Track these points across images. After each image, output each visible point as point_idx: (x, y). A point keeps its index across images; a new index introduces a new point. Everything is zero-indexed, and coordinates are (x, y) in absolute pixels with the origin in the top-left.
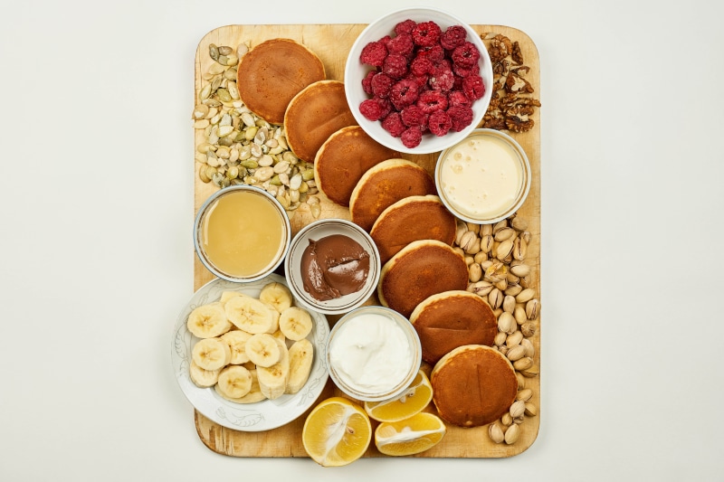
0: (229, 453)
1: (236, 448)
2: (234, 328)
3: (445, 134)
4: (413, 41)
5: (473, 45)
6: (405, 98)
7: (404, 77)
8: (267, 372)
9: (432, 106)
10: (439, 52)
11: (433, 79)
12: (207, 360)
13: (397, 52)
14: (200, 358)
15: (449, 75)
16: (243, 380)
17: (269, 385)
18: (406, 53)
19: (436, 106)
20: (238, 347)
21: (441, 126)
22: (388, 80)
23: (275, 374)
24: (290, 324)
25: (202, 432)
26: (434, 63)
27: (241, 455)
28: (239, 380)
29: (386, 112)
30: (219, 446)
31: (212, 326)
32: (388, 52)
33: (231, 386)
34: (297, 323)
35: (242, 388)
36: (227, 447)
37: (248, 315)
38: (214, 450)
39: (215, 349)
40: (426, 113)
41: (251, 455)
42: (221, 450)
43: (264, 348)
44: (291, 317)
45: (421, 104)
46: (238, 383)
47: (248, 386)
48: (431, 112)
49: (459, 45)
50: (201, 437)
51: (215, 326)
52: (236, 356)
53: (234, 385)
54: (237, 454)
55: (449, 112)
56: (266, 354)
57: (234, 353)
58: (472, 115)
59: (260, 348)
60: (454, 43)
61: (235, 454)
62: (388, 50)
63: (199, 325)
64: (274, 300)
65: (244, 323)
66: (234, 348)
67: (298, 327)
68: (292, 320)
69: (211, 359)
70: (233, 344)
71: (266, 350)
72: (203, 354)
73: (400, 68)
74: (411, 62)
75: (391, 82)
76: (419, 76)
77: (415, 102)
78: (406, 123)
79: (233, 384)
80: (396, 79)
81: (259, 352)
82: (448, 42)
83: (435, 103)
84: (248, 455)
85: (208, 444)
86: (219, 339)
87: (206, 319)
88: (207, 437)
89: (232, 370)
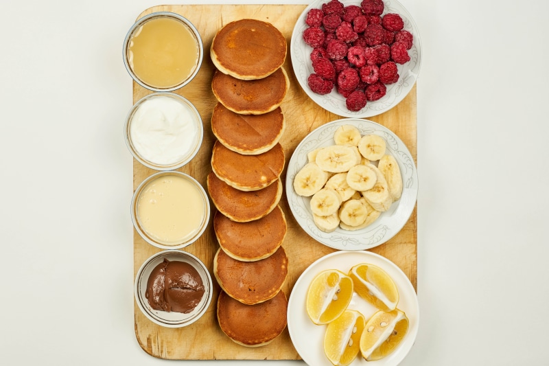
0: (163, 356)
1: (169, 352)
2: (332, 175)
8: (372, 193)
12: (325, 208)
14: (319, 210)
16: (359, 209)
17: (379, 201)
20: (342, 186)
23: (379, 191)
24: (369, 149)
25: (141, 339)
27: (173, 358)
28: (356, 210)
30: (155, 351)
31: (314, 182)
33: (352, 217)
34: (374, 146)
35: (361, 215)
36: (162, 352)
37: (336, 159)
38: (151, 354)
39: (327, 197)
41: (181, 358)
42: (157, 354)
43: (361, 176)
44: (367, 144)
46: (357, 213)
47: (364, 210)
50: (140, 344)
51: (317, 181)
52: (344, 194)
53: (354, 216)
54: (170, 358)
56: (365, 180)
57: (341, 193)
59: (358, 177)
61: (168, 357)
63: (304, 187)
64: (347, 139)
65: (336, 167)
66: (339, 189)
67: (375, 149)
68: (369, 146)
69: (328, 206)
70: (336, 187)
71: (364, 177)
72: (320, 206)
79: (352, 215)
81: (359, 181)
84: (178, 358)
85: (146, 349)
86: (324, 189)
87: (308, 179)
88: (145, 343)
89: (347, 206)
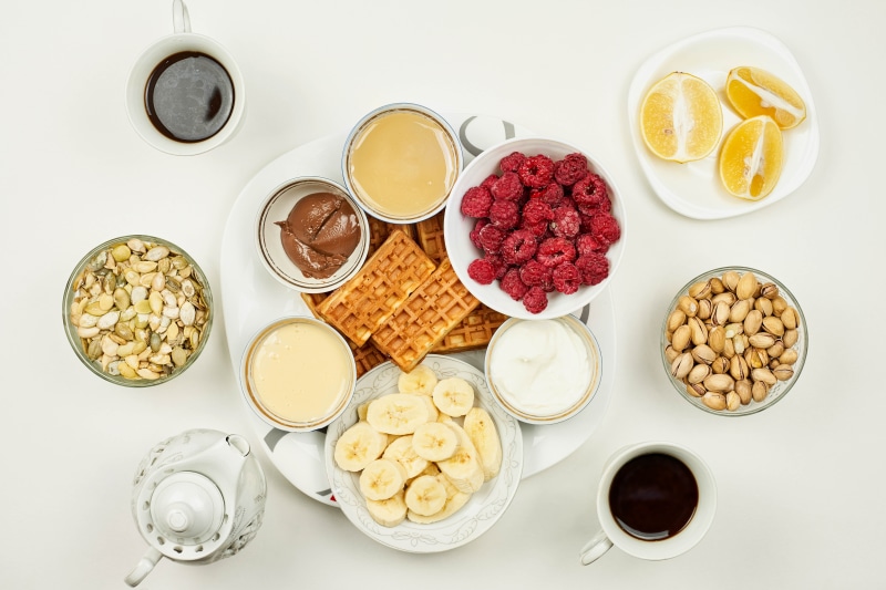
2: (391, 438)
3: (575, 290)
4: (521, 181)
5: (597, 176)
6: (520, 254)
7: (518, 227)
8: (453, 463)
9: (557, 258)
10: (556, 190)
11: (554, 225)
12: (382, 487)
13: (502, 199)
14: (373, 491)
15: (573, 218)
16: (433, 488)
17: (463, 477)
18: (514, 198)
19: (561, 257)
20: (408, 456)
21: (570, 282)
22: (498, 234)
23: (463, 461)
24: (448, 398)
26: (552, 206)
28: (427, 490)
29: (503, 270)
31: (365, 449)
32: (493, 197)
33: (424, 501)
34: (455, 394)
35: (437, 498)
37: (397, 414)
39: (384, 472)
40: (548, 267)
43: (434, 439)
44: (445, 391)
45: (542, 258)
46: (429, 495)
47: (442, 491)
48: (555, 266)
49: (579, 179)
51: (370, 448)
52: (411, 467)
53: (426, 499)
55: (578, 263)
56: (440, 443)
57: (407, 466)
58: (607, 265)
60: (571, 177)
62: (492, 197)
63: (351, 457)
64: (416, 386)
65: (397, 426)
66: (404, 460)
67: (458, 398)
68: (447, 395)
69: (385, 484)
70: (400, 457)
71: (438, 439)
72: (374, 484)
73: (509, 218)
74: (521, 208)
75: (502, 236)
76: (535, 224)
77: (535, 257)
78: (527, 283)
79: (424, 499)
80: (507, 232)
81: (432, 446)
82: (564, 177)
83: (560, 253)
86: (381, 460)
87: (356, 445)
89: (414, 485)
